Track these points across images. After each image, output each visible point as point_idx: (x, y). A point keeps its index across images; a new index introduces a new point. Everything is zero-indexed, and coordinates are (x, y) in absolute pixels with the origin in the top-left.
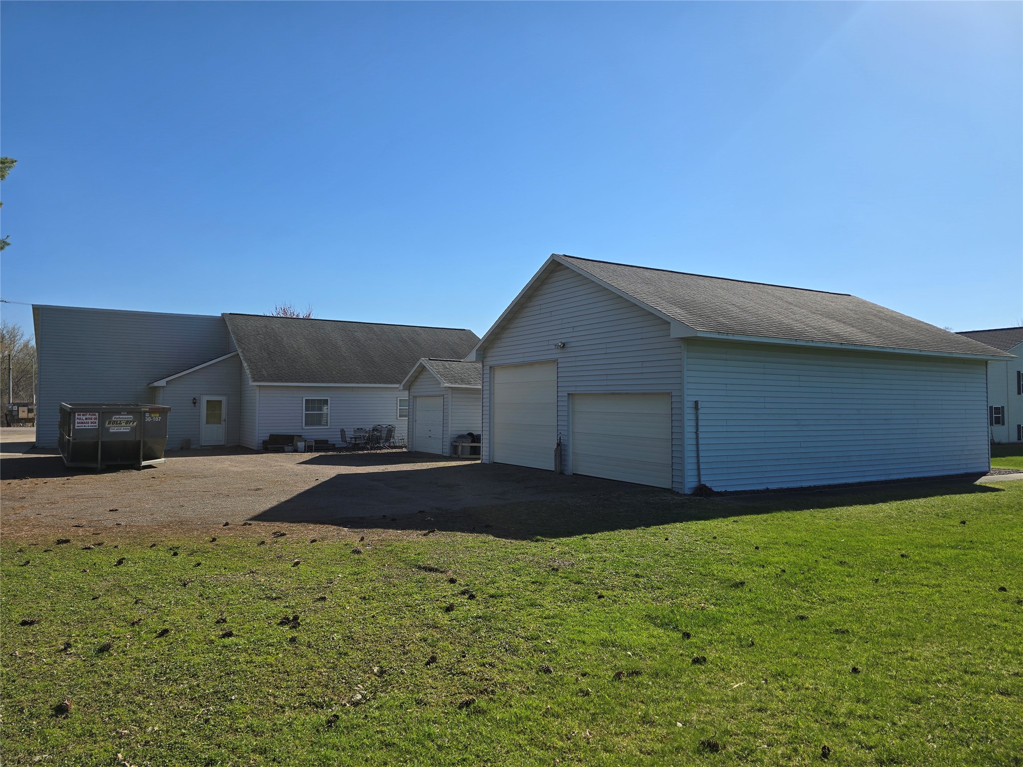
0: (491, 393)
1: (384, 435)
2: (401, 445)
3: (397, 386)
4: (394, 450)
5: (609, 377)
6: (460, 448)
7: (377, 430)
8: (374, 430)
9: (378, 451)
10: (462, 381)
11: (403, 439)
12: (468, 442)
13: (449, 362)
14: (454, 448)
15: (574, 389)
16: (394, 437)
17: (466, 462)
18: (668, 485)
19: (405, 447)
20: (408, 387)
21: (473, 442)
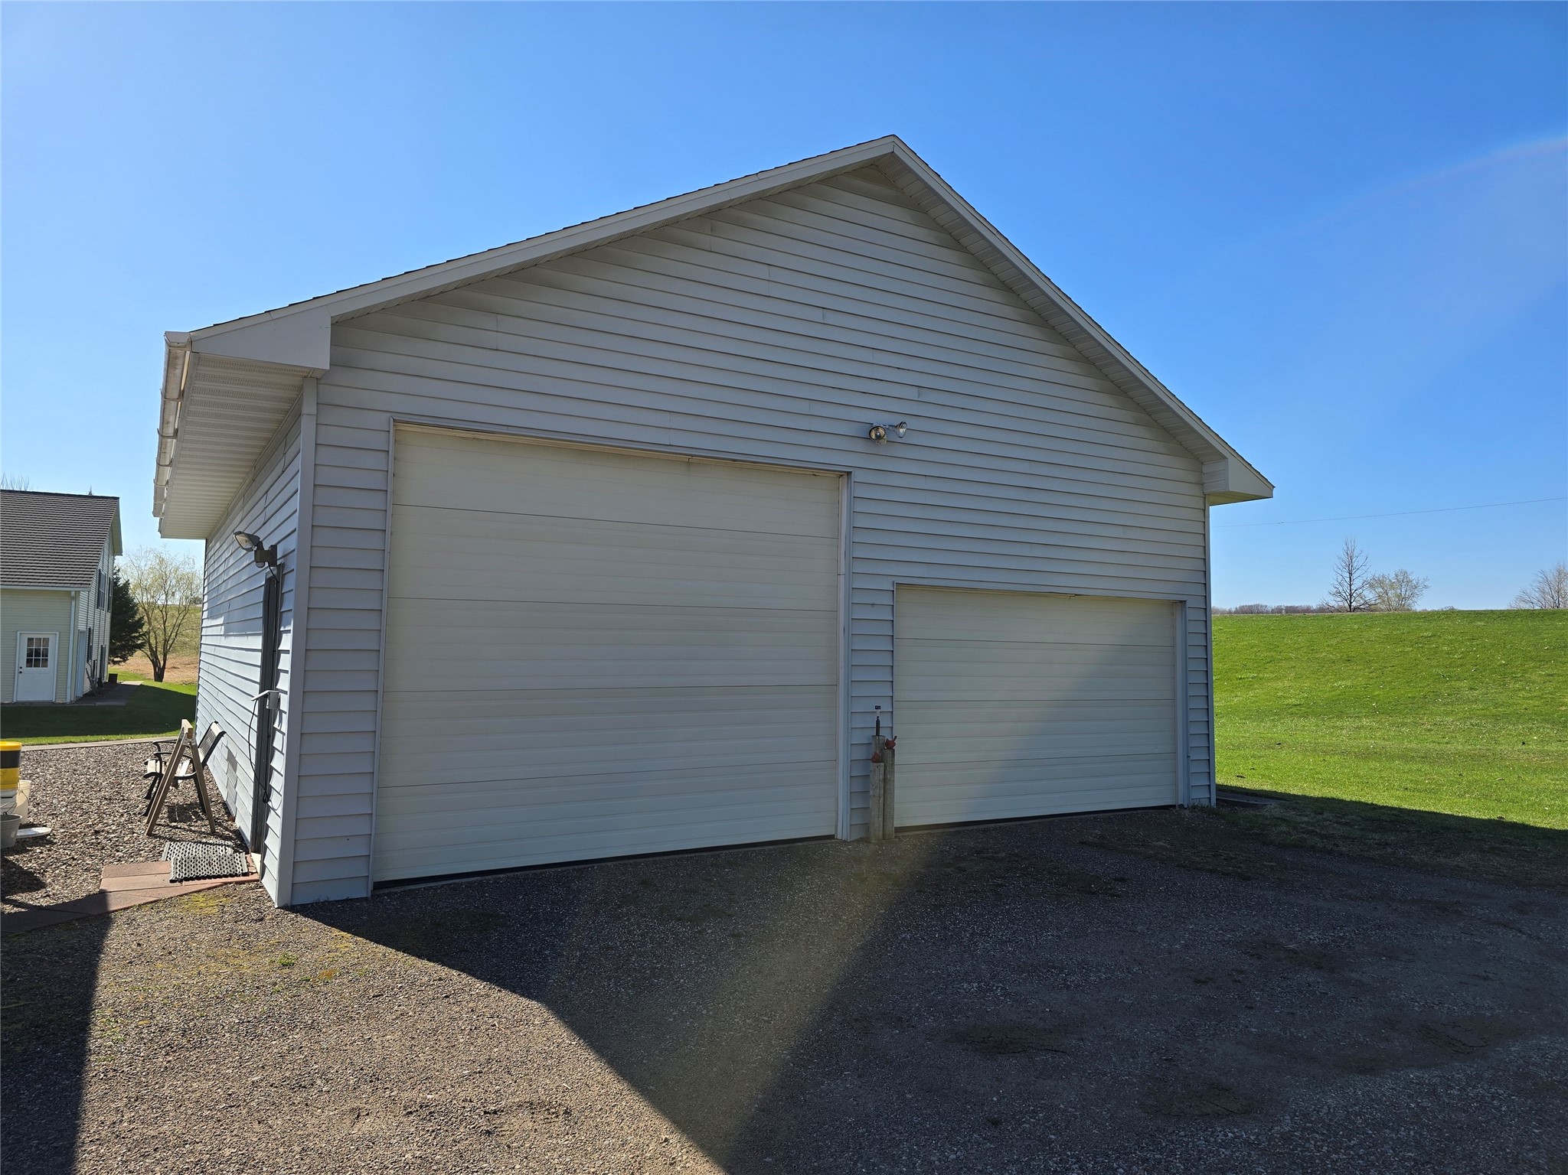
15: (919, 571)
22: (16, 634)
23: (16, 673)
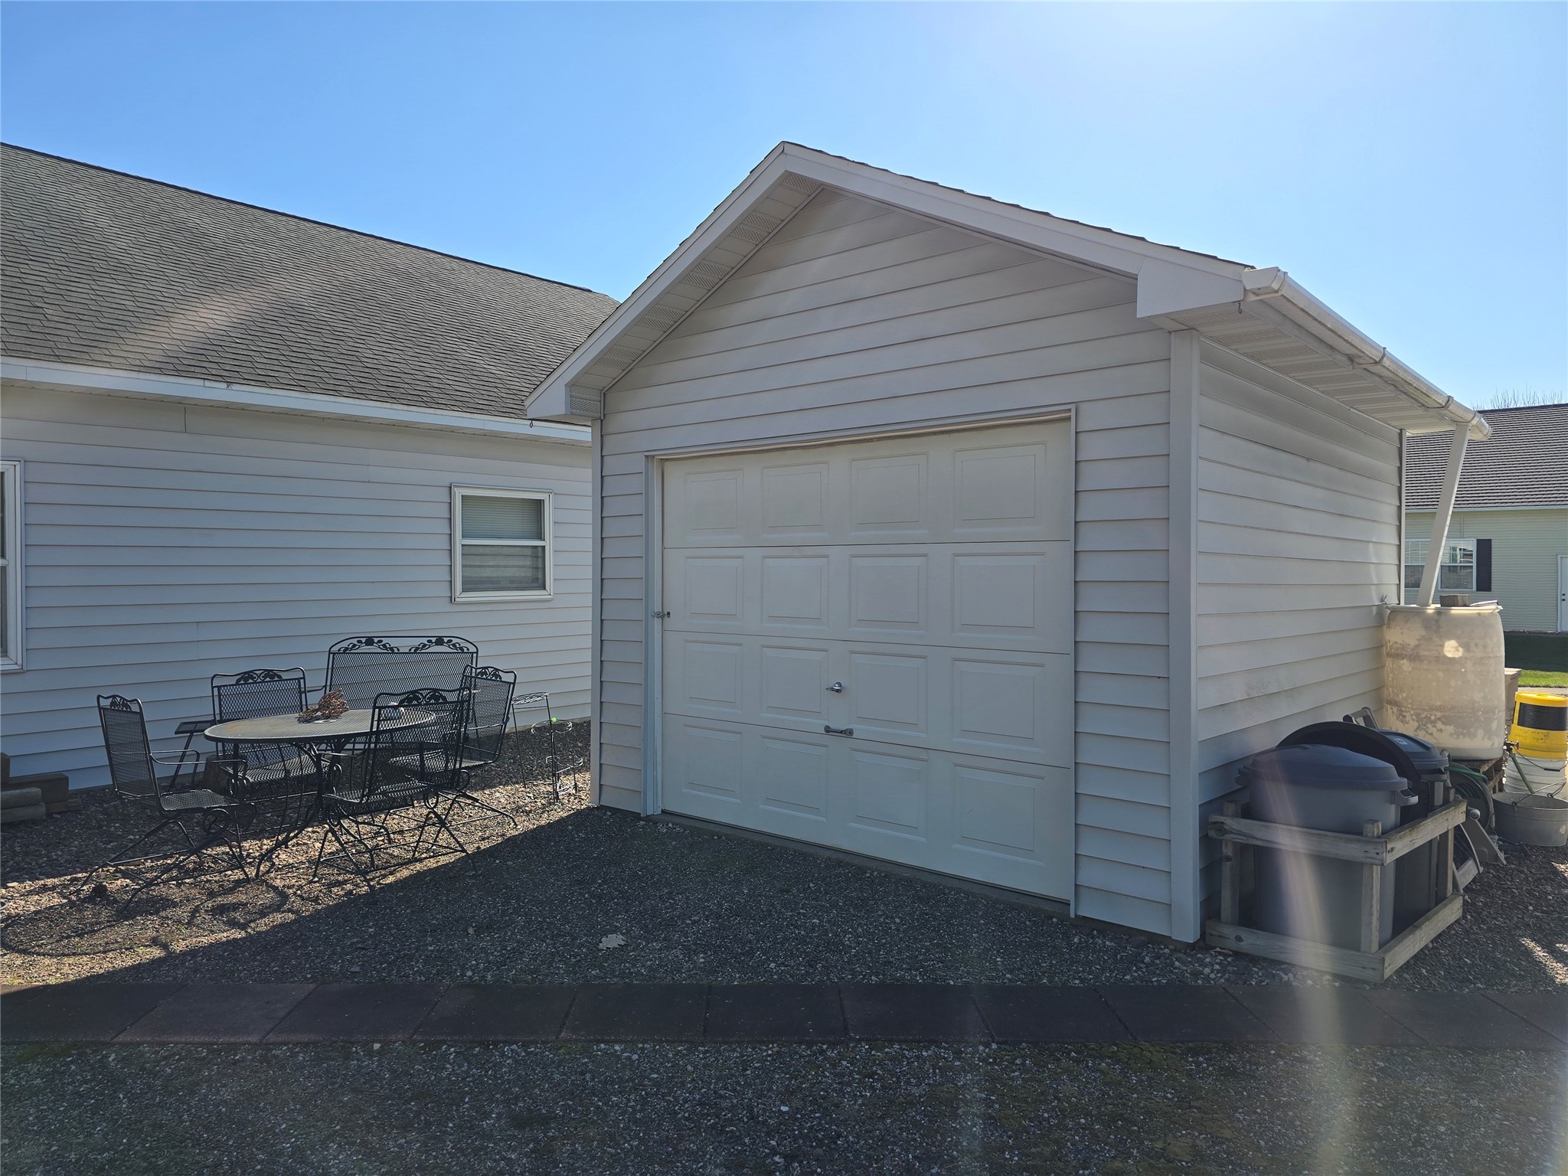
22: (1557, 559)
23: (1559, 602)
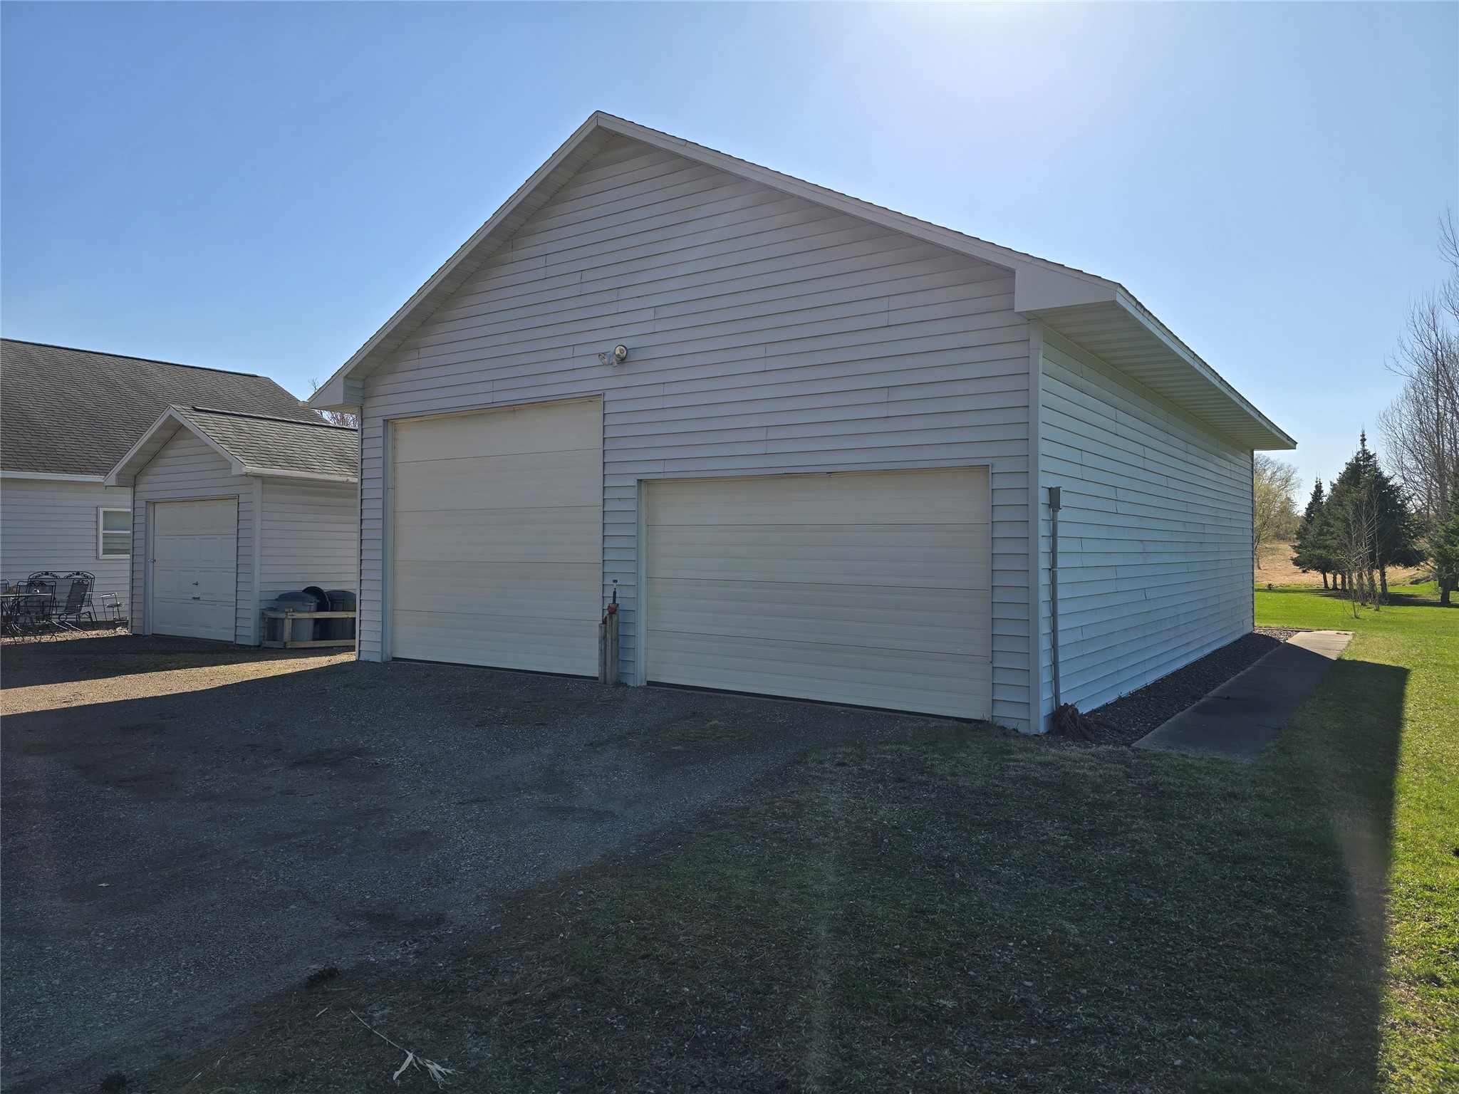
0: (388, 487)
1: (62, 595)
2: (110, 618)
3: (98, 478)
4: (93, 634)
5: (773, 434)
6: (288, 625)
7: (42, 584)
8: (31, 584)
9: (46, 638)
10: (290, 462)
11: (118, 606)
12: (308, 609)
13: (247, 419)
14: (271, 627)
15: (658, 467)
16: (90, 601)
17: (312, 659)
18: (974, 709)
19: (125, 624)
20: (132, 479)
21: (320, 608)
